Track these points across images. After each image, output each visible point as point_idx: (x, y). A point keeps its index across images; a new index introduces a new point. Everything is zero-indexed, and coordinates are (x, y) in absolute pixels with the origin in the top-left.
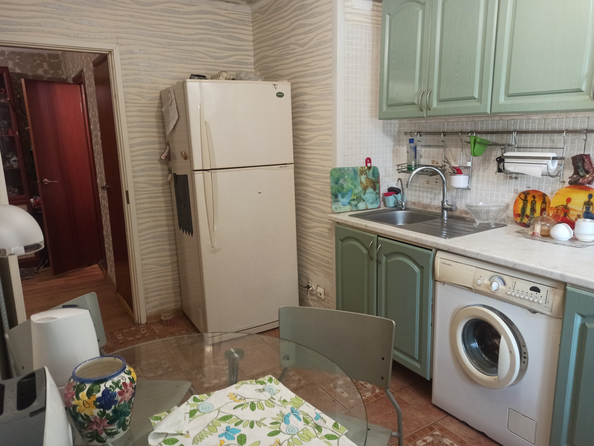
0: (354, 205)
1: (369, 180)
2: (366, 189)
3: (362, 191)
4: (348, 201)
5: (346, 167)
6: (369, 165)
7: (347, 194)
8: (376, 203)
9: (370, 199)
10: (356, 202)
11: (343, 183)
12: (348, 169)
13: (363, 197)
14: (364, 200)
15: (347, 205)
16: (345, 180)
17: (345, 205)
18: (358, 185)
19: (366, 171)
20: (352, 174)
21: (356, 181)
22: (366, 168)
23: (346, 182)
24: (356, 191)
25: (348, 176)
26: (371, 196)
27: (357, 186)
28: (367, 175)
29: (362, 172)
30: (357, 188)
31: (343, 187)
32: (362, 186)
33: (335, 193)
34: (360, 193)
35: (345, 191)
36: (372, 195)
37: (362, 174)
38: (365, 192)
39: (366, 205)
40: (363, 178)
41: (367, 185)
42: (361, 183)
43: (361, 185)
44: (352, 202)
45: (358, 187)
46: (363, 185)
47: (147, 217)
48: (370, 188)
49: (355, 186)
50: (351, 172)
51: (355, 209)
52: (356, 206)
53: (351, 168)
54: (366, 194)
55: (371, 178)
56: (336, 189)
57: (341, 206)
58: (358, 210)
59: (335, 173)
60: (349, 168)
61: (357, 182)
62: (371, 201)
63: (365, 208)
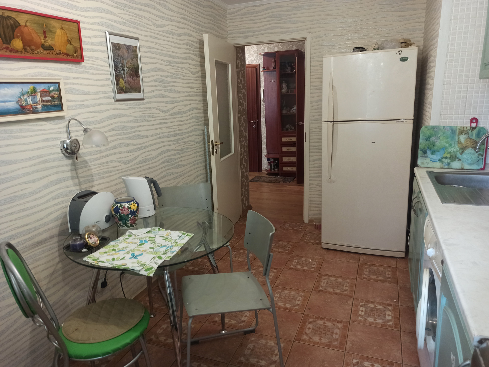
0: (445, 163)
1: (471, 140)
2: (464, 149)
3: (458, 150)
4: (439, 157)
5: (442, 126)
6: (474, 125)
7: (439, 151)
8: (476, 164)
9: (468, 159)
10: (449, 161)
11: (436, 140)
12: (444, 128)
13: (459, 156)
14: (460, 160)
15: (437, 161)
16: (438, 138)
17: (434, 161)
18: (455, 144)
19: (468, 131)
20: (449, 133)
21: (452, 140)
22: (469, 128)
23: (438, 140)
24: (451, 150)
25: (443, 134)
26: (471, 157)
27: (453, 145)
28: (469, 135)
29: (462, 131)
30: (452, 146)
31: (434, 144)
32: (460, 146)
33: (424, 148)
34: (456, 152)
35: (436, 148)
36: (472, 155)
37: (462, 134)
38: (463, 152)
39: (462, 164)
40: (463, 138)
41: (467, 145)
42: (459, 142)
43: (459, 144)
44: (444, 160)
45: (455, 146)
46: (462, 145)
47: (317, 152)
48: (470, 148)
49: (451, 145)
50: (447, 130)
51: (446, 167)
52: (449, 164)
53: (448, 127)
54: (463, 154)
55: (474, 139)
56: (426, 145)
57: (430, 162)
58: (450, 168)
59: (427, 130)
60: (446, 127)
61: (454, 141)
62: (469, 162)
63: (460, 168)
